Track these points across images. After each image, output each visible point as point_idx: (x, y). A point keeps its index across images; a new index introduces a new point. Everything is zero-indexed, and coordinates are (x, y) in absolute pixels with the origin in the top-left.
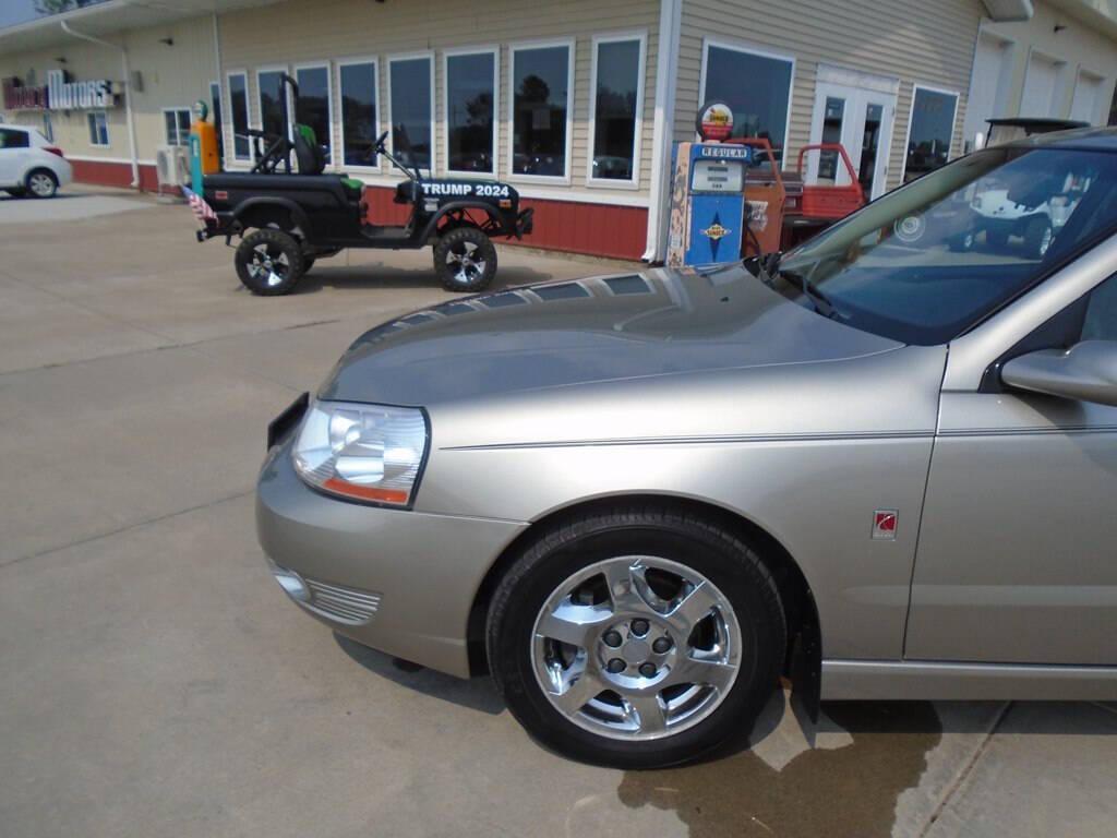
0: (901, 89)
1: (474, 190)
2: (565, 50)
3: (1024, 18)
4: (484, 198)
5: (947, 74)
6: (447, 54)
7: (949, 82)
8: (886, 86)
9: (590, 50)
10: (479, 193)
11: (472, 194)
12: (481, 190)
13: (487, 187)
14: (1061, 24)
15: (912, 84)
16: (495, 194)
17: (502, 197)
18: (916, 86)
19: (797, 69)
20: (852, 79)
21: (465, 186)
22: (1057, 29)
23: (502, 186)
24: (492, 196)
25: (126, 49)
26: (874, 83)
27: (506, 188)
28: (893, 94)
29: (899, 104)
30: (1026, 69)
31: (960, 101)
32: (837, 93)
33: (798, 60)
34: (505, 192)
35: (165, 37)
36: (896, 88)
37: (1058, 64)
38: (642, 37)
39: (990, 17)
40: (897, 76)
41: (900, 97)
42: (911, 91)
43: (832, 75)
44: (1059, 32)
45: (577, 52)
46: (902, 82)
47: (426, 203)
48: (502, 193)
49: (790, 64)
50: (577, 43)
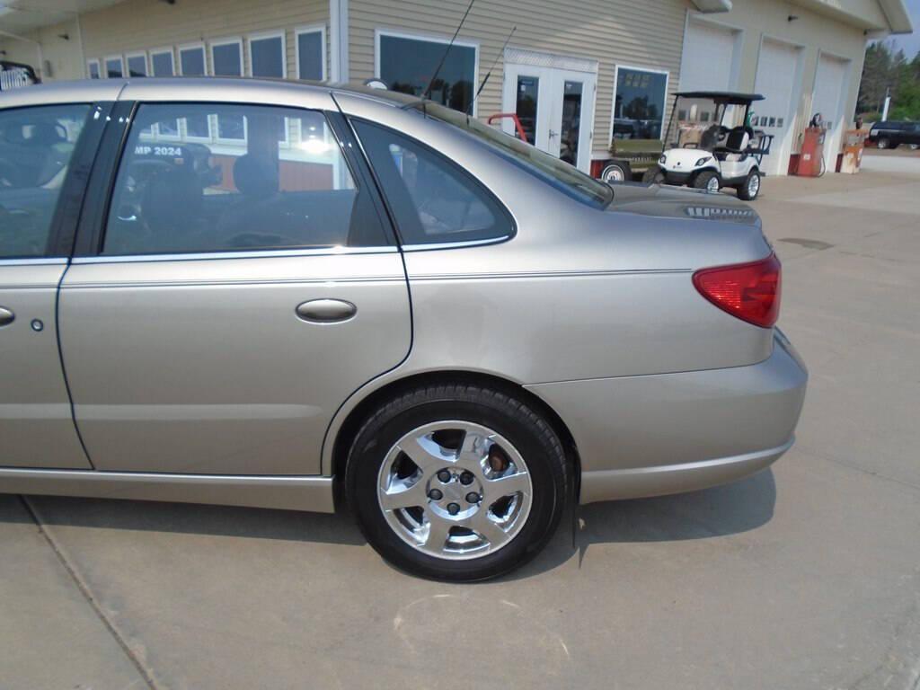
0: (600, 69)
1: (154, 151)
2: (279, 40)
4: (162, 157)
5: (652, 56)
7: (655, 62)
8: (586, 66)
9: (294, 40)
10: (157, 153)
11: (152, 154)
12: (159, 151)
13: (170, 149)
14: (793, 15)
15: (614, 65)
16: (171, 154)
17: (177, 156)
18: (617, 67)
19: (481, 53)
20: (546, 61)
21: (146, 148)
22: (790, 19)
23: (175, 148)
24: (167, 156)
25: (41, 44)
26: (569, 64)
27: (179, 150)
28: (594, 73)
29: (599, 81)
30: (759, 49)
31: (670, 78)
32: (529, 72)
33: (481, 46)
34: (179, 152)
35: (63, 33)
36: (596, 68)
37: (798, 48)
38: (323, 30)
39: (699, 10)
40: (594, 59)
41: (599, 75)
42: (614, 71)
43: (522, 58)
44: (793, 21)
45: (287, 41)
46: (600, 63)
48: (176, 153)
49: (473, 49)
50: (286, 34)
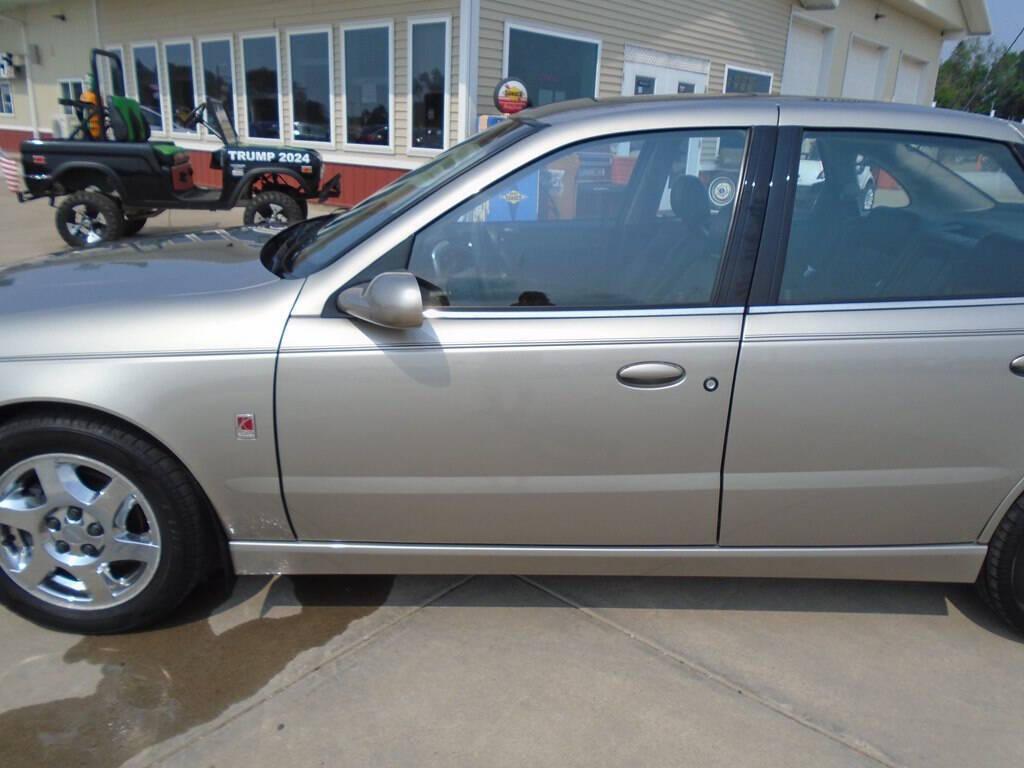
0: (712, 69)
1: (277, 158)
2: (385, 31)
3: (832, 7)
4: (287, 165)
5: (759, 56)
6: (290, 32)
7: (761, 63)
8: (698, 66)
9: (405, 31)
10: (282, 160)
11: (275, 161)
12: (284, 157)
13: (289, 154)
14: (880, 13)
15: (724, 65)
16: (297, 161)
17: (304, 163)
18: (728, 67)
19: (603, 50)
20: (662, 60)
21: (269, 153)
22: (877, 17)
23: (303, 154)
24: (294, 163)
25: (25, 24)
26: (684, 64)
27: (307, 156)
28: (705, 74)
29: (710, 83)
30: (848, 49)
31: (774, 80)
32: (647, 72)
33: (604, 42)
34: (306, 158)
35: (59, 13)
36: (708, 68)
37: (881, 49)
38: (448, 20)
39: (802, 6)
40: (707, 58)
41: (711, 76)
42: (723, 72)
43: (640, 56)
44: (879, 20)
45: (395, 32)
46: (713, 63)
47: (232, 169)
48: (304, 159)
49: (596, 46)
50: (395, 24)
